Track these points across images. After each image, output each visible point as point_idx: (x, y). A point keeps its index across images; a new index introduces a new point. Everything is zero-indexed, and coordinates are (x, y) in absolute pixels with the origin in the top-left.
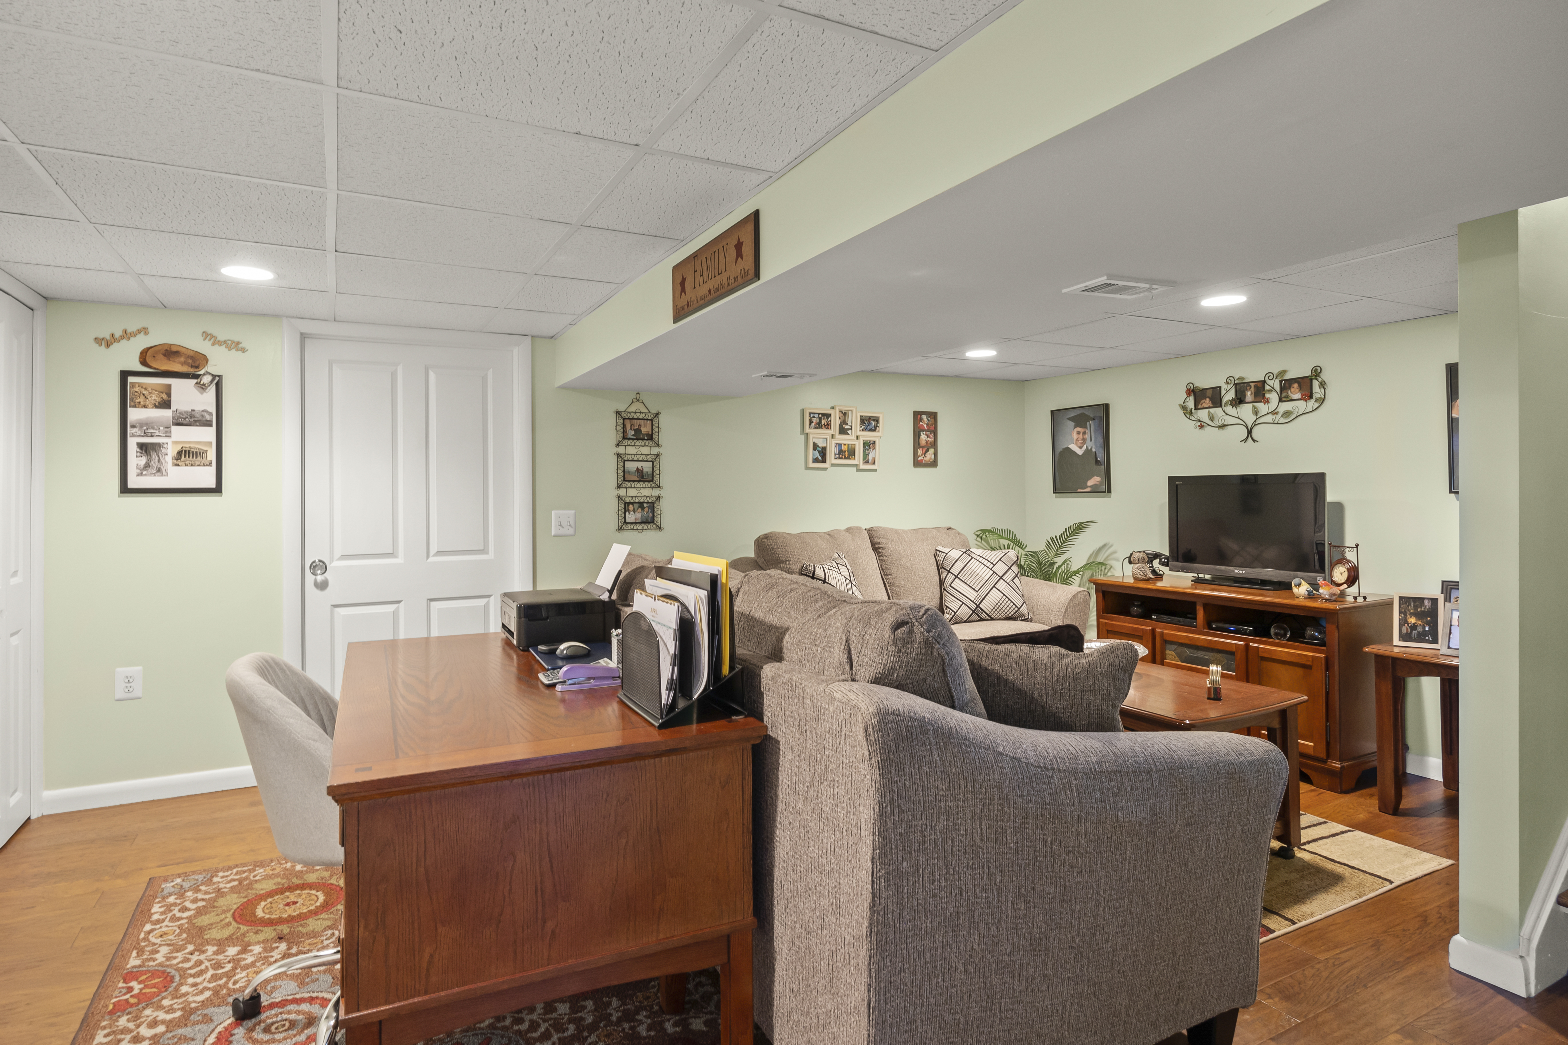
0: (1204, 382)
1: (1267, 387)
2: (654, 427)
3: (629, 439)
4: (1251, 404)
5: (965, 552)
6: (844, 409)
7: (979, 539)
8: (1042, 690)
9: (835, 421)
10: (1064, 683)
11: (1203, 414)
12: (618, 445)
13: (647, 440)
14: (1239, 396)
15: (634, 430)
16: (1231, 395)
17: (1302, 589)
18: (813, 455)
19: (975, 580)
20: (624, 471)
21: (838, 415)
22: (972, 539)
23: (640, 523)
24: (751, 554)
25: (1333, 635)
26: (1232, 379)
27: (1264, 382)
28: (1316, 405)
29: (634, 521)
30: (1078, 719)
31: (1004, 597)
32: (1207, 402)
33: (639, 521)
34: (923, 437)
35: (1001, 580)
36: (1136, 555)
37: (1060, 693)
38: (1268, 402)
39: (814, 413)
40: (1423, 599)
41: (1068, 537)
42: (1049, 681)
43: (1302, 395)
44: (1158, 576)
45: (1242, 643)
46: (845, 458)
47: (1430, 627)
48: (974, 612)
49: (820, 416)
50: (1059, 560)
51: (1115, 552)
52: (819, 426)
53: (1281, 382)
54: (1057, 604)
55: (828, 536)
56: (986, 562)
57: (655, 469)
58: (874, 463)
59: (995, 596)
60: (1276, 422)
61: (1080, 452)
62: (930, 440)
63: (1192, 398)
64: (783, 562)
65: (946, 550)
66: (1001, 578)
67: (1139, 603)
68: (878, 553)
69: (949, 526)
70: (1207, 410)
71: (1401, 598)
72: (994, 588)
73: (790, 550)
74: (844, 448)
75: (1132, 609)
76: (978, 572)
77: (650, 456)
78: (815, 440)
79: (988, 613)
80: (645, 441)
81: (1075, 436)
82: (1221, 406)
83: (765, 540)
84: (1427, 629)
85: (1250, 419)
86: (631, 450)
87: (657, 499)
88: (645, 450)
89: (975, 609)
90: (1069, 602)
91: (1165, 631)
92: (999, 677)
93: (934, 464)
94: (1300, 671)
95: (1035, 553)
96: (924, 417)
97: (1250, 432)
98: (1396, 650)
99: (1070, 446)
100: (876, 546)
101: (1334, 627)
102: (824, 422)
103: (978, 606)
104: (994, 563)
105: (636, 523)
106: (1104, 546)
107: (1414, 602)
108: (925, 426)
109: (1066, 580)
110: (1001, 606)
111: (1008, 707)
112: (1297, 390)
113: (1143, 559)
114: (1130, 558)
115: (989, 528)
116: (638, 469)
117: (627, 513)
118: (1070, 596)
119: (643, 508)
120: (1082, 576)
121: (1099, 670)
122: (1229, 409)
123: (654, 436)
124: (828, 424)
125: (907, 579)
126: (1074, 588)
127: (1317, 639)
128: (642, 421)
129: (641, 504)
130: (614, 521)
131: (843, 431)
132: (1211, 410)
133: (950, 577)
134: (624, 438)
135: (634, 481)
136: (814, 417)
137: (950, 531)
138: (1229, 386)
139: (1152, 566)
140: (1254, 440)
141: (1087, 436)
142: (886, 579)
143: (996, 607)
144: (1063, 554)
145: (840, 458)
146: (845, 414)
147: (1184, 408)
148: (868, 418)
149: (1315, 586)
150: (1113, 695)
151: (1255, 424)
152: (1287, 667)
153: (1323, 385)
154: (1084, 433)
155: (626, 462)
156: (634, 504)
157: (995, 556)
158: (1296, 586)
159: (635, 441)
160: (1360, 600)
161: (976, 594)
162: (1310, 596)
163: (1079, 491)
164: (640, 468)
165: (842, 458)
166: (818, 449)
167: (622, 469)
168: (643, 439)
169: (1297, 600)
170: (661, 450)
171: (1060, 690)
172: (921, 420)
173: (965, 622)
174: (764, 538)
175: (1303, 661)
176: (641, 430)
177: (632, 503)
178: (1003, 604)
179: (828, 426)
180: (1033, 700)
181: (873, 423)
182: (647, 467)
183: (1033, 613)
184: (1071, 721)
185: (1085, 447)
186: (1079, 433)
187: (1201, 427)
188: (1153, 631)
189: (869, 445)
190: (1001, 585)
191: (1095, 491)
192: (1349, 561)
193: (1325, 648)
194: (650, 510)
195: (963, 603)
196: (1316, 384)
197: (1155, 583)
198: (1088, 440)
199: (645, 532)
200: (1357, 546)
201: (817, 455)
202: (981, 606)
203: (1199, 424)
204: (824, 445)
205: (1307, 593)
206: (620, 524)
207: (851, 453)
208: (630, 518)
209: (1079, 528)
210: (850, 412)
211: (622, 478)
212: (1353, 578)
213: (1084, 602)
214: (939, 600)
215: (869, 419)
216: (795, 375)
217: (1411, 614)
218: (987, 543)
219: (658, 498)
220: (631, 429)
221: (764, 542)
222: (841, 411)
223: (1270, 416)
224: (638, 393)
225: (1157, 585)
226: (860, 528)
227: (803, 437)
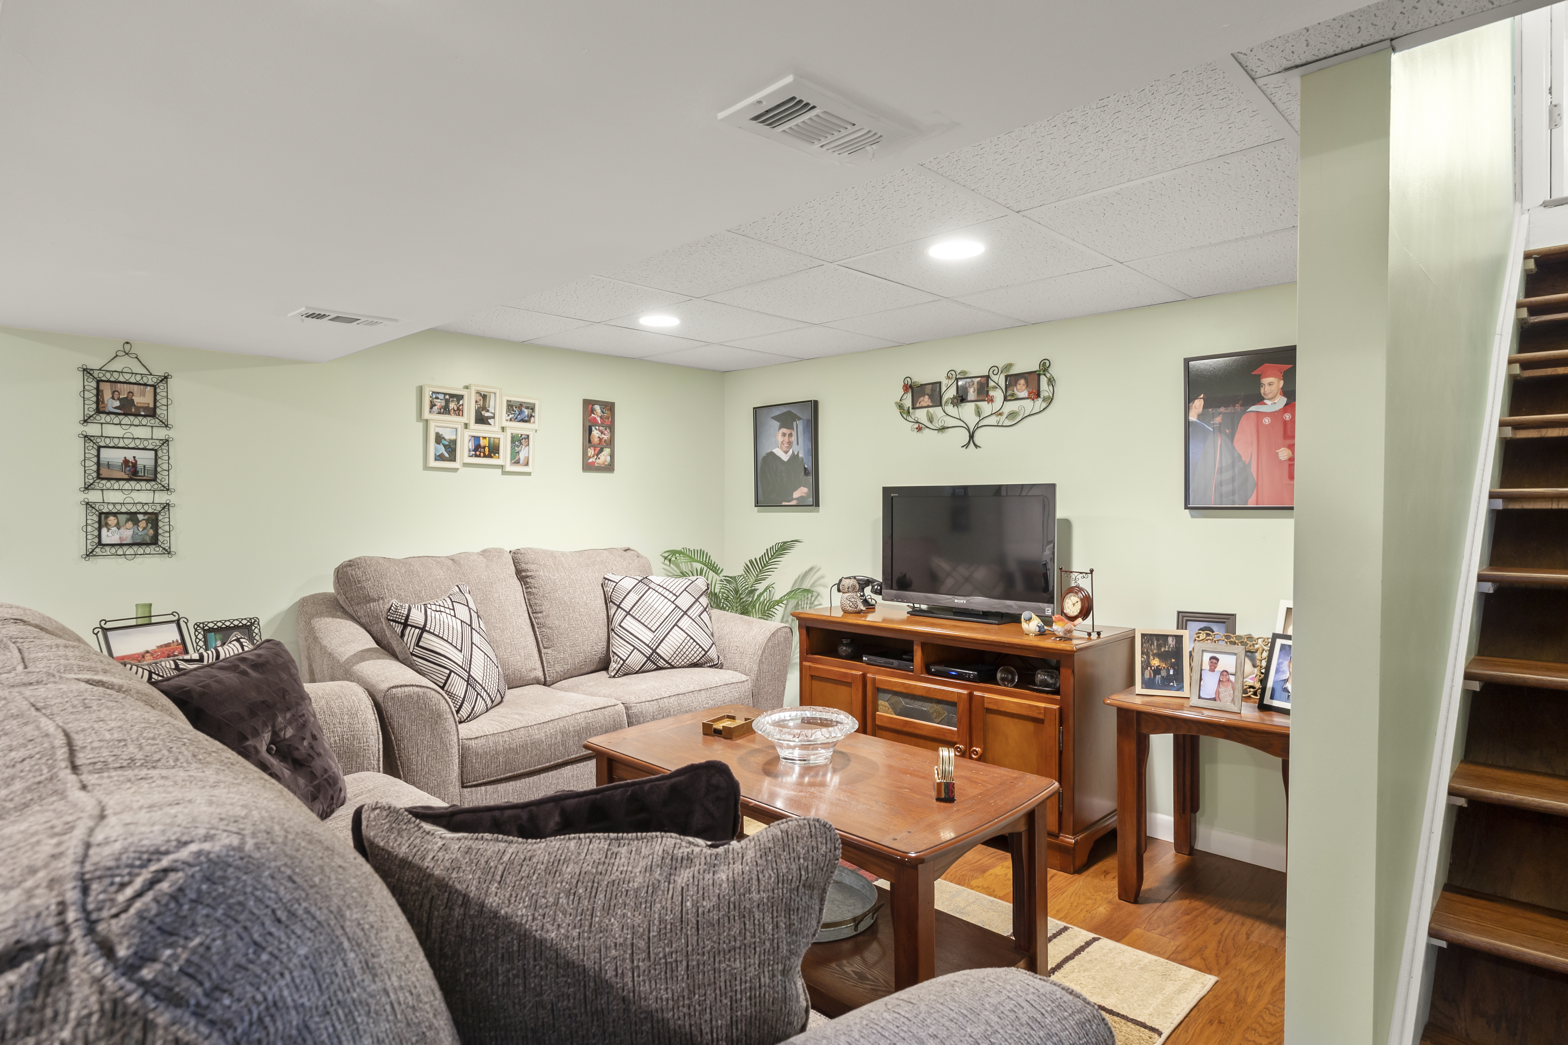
0: (922, 377)
1: (991, 384)
2: (158, 397)
3: (109, 413)
4: (973, 404)
5: (640, 581)
6: (483, 390)
7: (667, 562)
8: (624, 960)
9: (470, 407)
10: (674, 940)
11: (921, 415)
12: (85, 421)
13: (145, 416)
14: (960, 393)
15: (119, 399)
16: (950, 393)
17: (1031, 625)
18: (436, 449)
19: (652, 616)
20: (98, 464)
21: (474, 397)
22: (657, 563)
23: (130, 545)
24: (329, 588)
25: (1067, 681)
26: (953, 373)
27: (988, 377)
28: (1044, 405)
29: (119, 542)
30: (708, 1016)
31: (688, 638)
32: (926, 400)
33: (129, 541)
34: (596, 433)
35: (685, 616)
36: (846, 583)
37: (666, 963)
38: (992, 401)
39: (438, 393)
40: (1167, 636)
41: (770, 559)
42: (641, 937)
43: (1030, 393)
44: (870, 607)
45: (965, 692)
46: (485, 456)
47: (1174, 669)
48: (649, 659)
49: (447, 397)
50: (761, 587)
51: (822, 577)
52: (445, 410)
53: (1006, 377)
54: (753, 645)
55: (451, 562)
56: (666, 593)
57: (160, 462)
58: (527, 464)
59: (677, 637)
60: (1000, 424)
61: (785, 458)
62: (605, 437)
63: (909, 395)
64: (374, 600)
65: (616, 578)
66: (685, 613)
67: (849, 641)
68: (526, 583)
69: (626, 546)
70: (926, 409)
71: (1143, 635)
72: (676, 627)
73: (386, 583)
74: (483, 443)
75: (840, 649)
76: (655, 606)
77: (151, 441)
78: (438, 430)
79: (667, 659)
80: (140, 418)
81: (780, 438)
82: (941, 405)
83: (349, 569)
84: (1171, 672)
85: (972, 421)
86: (113, 431)
87: (164, 508)
88: (142, 432)
89: (651, 656)
90: (768, 642)
91: (877, 677)
92: (524, 936)
93: (609, 468)
94: (1030, 726)
95: (734, 578)
96: (597, 408)
97: (972, 437)
98: (1138, 701)
99: (774, 451)
100: (524, 574)
101: (1070, 671)
102: (452, 405)
103: (654, 651)
104: (677, 594)
105: (121, 545)
106: (811, 569)
107: (1158, 640)
108: (599, 419)
109: (766, 613)
110: (684, 650)
111: (544, 1008)
112: (1024, 387)
113: (854, 587)
114: (839, 584)
115: (679, 549)
116: (126, 462)
117: (104, 530)
118: (768, 634)
119: (136, 522)
120: (786, 605)
121: (755, 896)
122: (950, 409)
123: (158, 411)
124: (458, 409)
125: (563, 617)
126: (774, 624)
127: (1048, 685)
128: (136, 386)
129: (132, 517)
130: (78, 543)
131: (481, 419)
132: (930, 409)
133: (620, 614)
134: (98, 411)
135: (118, 480)
136: (437, 398)
137: (629, 553)
138: (950, 382)
139: (864, 595)
140: (976, 446)
141: (794, 439)
142: (535, 618)
143: (677, 651)
144: (764, 579)
145: (476, 456)
146: (484, 397)
147: (901, 407)
148: (518, 404)
149: (1047, 621)
150: (784, 948)
151: (977, 427)
152: (1016, 720)
153: (1051, 381)
154: (790, 435)
155: (102, 450)
156: (119, 516)
157: (679, 584)
158: (1026, 621)
159: (121, 417)
160: (1094, 636)
161: (652, 635)
162: (1041, 633)
163: (784, 504)
164: (131, 459)
165: (479, 456)
166: (444, 442)
167: (95, 459)
168: (136, 415)
169: (1026, 638)
170: (171, 433)
171: (665, 957)
172: (593, 411)
173: (637, 673)
174: (346, 566)
175: (1035, 714)
176: (133, 401)
177: (115, 514)
178: (687, 647)
179: (459, 411)
180: (602, 986)
181: (526, 412)
182: (145, 459)
183: (725, 657)
184: (691, 1025)
185: (791, 452)
186: (784, 435)
187: (919, 429)
188: (864, 676)
189: (519, 441)
190: (685, 622)
191: (801, 505)
192: (1081, 590)
193: (1058, 697)
194: (150, 525)
195: (635, 648)
196: (1044, 380)
197: (866, 617)
198: (795, 443)
199: (139, 559)
200: (1092, 571)
201: (442, 450)
202: (658, 651)
203: (917, 425)
204: (453, 437)
205: (1038, 629)
206: (89, 547)
207: (494, 450)
208: (109, 536)
209: (783, 548)
210: (492, 395)
211: (95, 475)
212: (1086, 610)
213: (785, 641)
214: (605, 644)
215: (521, 405)
216: (363, 319)
217: (1155, 655)
218: (678, 566)
219: (167, 506)
220: (113, 398)
221: (347, 572)
222: (478, 393)
223: (994, 417)
224: (127, 343)
225: (868, 619)
226: (499, 552)
227: (421, 425)
